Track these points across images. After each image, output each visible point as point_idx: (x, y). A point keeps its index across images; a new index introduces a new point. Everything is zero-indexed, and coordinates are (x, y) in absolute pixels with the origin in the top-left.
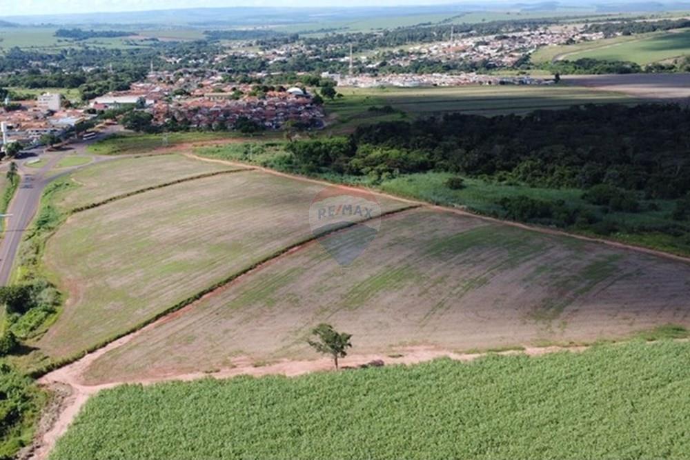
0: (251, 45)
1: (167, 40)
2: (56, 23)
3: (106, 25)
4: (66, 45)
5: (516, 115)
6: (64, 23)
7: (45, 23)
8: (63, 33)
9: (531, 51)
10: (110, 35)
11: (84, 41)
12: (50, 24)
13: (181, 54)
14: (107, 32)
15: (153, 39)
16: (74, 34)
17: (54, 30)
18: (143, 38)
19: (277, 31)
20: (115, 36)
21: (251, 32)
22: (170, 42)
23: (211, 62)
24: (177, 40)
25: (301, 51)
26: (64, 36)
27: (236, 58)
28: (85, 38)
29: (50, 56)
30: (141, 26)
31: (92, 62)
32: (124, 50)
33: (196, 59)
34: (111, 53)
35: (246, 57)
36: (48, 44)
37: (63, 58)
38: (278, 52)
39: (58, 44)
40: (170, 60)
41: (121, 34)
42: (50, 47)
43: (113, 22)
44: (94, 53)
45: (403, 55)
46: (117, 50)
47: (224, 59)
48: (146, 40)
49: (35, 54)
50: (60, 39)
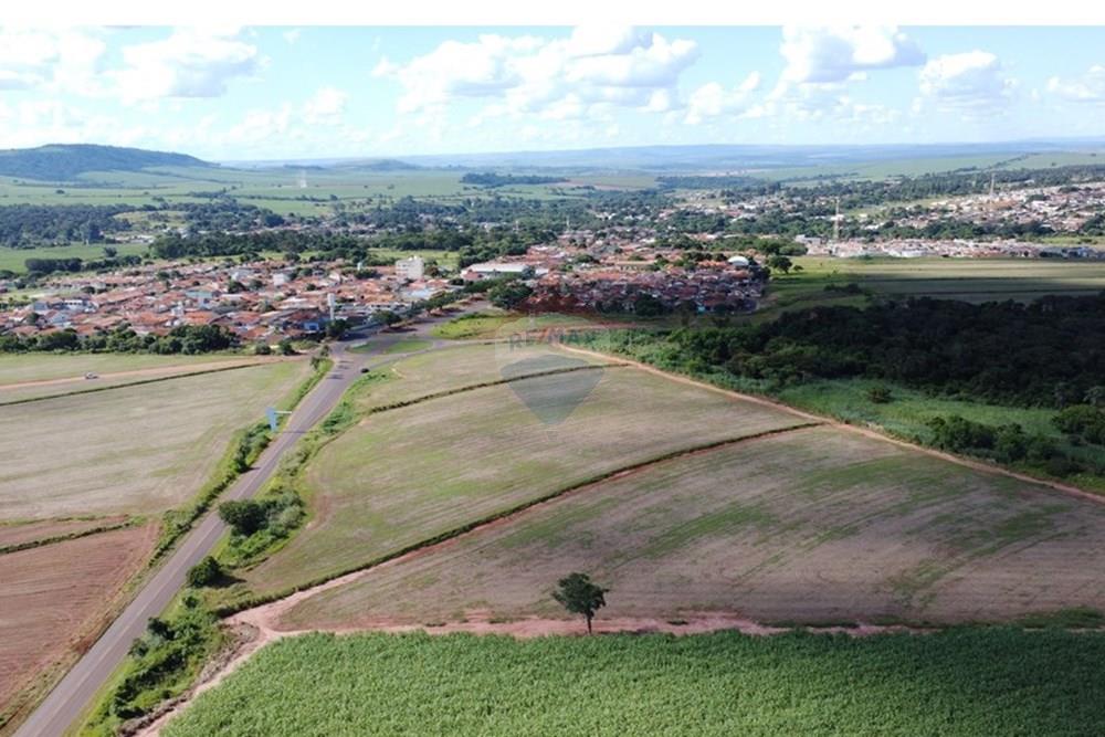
0: (713, 197)
1: (606, 189)
2: (463, 164)
3: (531, 167)
4: (472, 193)
5: (1016, 302)
6: (478, 166)
7: (454, 165)
8: (472, 178)
10: (532, 181)
11: (496, 189)
12: (460, 167)
14: (529, 178)
15: (588, 188)
16: (488, 179)
17: (462, 174)
18: (574, 186)
19: (758, 177)
20: (538, 182)
21: (724, 178)
23: (653, 219)
25: (779, 206)
26: (474, 182)
27: (688, 214)
28: (499, 185)
29: (447, 208)
30: (578, 170)
31: (499, 216)
32: (546, 202)
33: (634, 214)
34: (527, 205)
35: (702, 213)
36: (449, 192)
37: (465, 210)
38: (746, 207)
39: (463, 192)
40: (601, 216)
41: (547, 180)
42: (452, 196)
43: (542, 164)
44: (505, 205)
45: (920, 213)
46: (537, 201)
47: (670, 215)
48: (579, 188)
49: (430, 206)
50: (467, 185)
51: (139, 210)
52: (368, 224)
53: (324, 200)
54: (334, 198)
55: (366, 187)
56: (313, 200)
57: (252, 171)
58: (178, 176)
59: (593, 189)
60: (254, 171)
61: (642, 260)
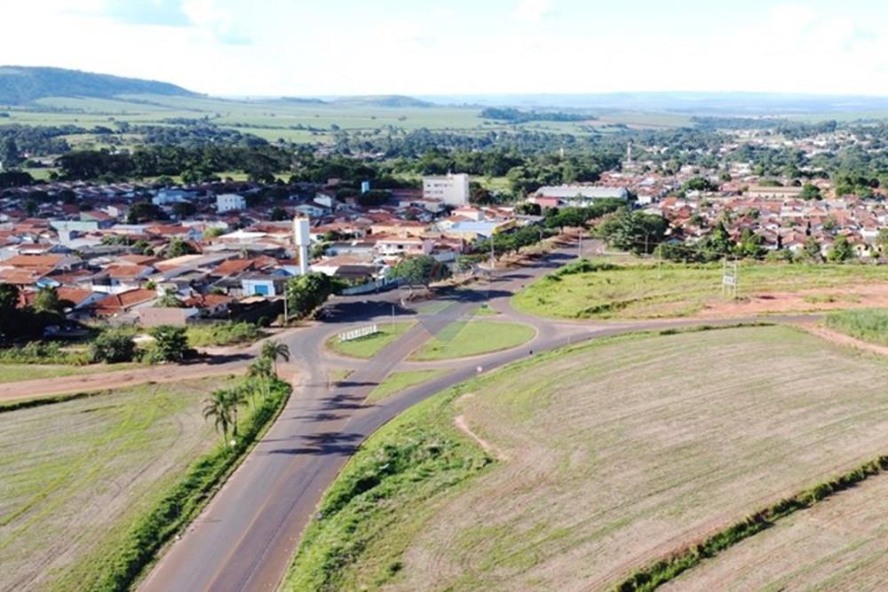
0: (767, 134)
2: (481, 103)
3: (552, 108)
4: (496, 126)
7: (470, 104)
8: (492, 113)
10: (559, 118)
11: (521, 125)
12: (475, 105)
13: (667, 142)
14: (554, 115)
15: (620, 126)
16: (508, 115)
17: (481, 111)
18: (605, 124)
22: (644, 131)
24: (654, 128)
25: (853, 142)
26: (495, 117)
27: (753, 148)
28: (523, 121)
29: (471, 140)
30: (602, 111)
31: (533, 148)
32: (579, 137)
34: (560, 138)
35: (768, 148)
36: (472, 126)
37: (490, 142)
38: (815, 143)
39: (485, 126)
40: (650, 150)
41: (574, 119)
42: (474, 129)
44: (536, 138)
46: (569, 136)
47: (734, 149)
48: (610, 126)
49: (449, 137)
50: (489, 121)
51: (91, 132)
52: (376, 152)
53: (324, 130)
54: (336, 128)
55: (373, 118)
56: (311, 129)
57: (244, 102)
58: (157, 104)
59: (626, 127)
60: (245, 103)
61: (782, 185)
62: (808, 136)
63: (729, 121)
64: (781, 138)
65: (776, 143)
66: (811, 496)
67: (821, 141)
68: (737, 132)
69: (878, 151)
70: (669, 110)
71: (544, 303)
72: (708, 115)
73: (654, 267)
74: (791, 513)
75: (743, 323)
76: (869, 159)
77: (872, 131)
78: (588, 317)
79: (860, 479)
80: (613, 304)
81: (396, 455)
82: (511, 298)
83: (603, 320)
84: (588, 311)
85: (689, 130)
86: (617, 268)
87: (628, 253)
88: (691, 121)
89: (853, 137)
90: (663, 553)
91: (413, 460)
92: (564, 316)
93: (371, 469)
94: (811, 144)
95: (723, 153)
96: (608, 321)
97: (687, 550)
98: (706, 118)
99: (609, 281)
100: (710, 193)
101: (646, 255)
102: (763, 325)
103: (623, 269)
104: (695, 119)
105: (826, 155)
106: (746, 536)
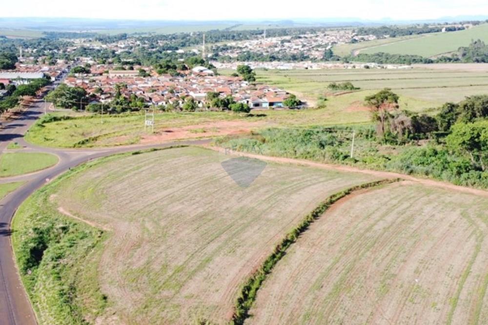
0: (91, 41)
1: (14, 38)
9: (329, 47)
13: (36, 46)
22: (17, 39)
23: (64, 52)
24: (22, 38)
25: (139, 45)
27: (85, 49)
35: (94, 49)
45: (227, 49)
47: (75, 50)
61: (125, 70)
62: (114, 42)
63: (64, 34)
64: (100, 43)
65: (97, 46)
66: (293, 236)
67: (122, 44)
68: (72, 40)
69: (154, 50)
70: (28, 28)
71: (47, 140)
72: (52, 31)
73: (92, 117)
74: (289, 246)
75: (173, 146)
76: (150, 54)
77: (148, 39)
78: (80, 147)
79: (308, 225)
80: (90, 138)
81: (41, 233)
82: (24, 138)
83: (89, 148)
84: (79, 143)
85: (44, 39)
86: (72, 119)
87: (71, 110)
88: (43, 34)
89: (138, 42)
90: (247, 273)
91: (52, 236)
92: (66, 147)
93: (31, 242)
94: (117, 46)
95: (69, 52)
96: (93, 148)
97: (257, 271)
98: (51, 32)
99: (76, 126)
100: (86, 75)
101: (81, 110)
102: (182, 146)
103: (75, 119)
104: (45, 33)
105: (127, 52)
106: (277, 260)
